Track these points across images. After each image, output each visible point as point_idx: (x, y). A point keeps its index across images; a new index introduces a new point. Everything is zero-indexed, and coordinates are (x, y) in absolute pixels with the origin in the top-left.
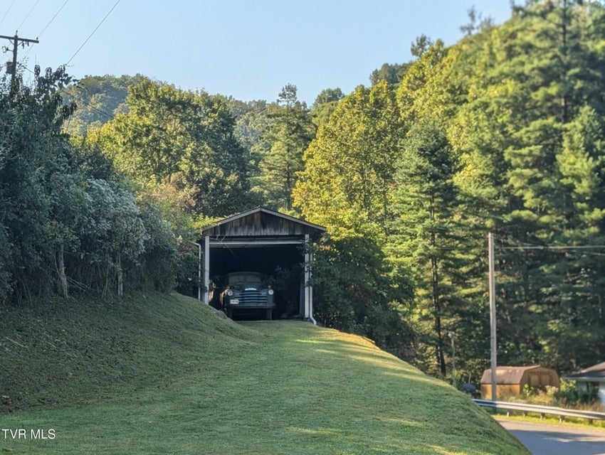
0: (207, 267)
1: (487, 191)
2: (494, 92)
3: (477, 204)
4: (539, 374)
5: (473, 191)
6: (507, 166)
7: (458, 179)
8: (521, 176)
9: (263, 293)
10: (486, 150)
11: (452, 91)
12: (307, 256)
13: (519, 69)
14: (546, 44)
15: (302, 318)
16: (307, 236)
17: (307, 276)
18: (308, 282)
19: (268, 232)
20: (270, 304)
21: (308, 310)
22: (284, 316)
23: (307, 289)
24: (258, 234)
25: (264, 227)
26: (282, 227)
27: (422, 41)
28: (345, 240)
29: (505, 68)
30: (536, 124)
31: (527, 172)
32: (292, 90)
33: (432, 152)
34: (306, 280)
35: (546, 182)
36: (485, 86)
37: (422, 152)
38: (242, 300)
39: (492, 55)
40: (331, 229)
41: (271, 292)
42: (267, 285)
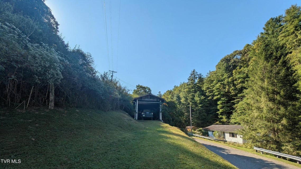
0: (137, 107)
1: (185, 102)
2: (185, 90)
3: (183, 104)
4: (195, 127)
5: (183, 102)
6: (188, 99)
7: (181, 100)
8: (189, 100)
9: (151, 114)
10: (184, 97)
11: (179, 91)
12: (160, 105)
13: (189, 87)
14: (192, 84)
15: (159, 120)
16: (160, 101)
17: (160, 110)
18: (161, 112)
19: (152, 100)
20: (152, 117)
21: (161, 118)
22: (156, 119)
23: (160, 113)
24: (149, 100)
25: (151, 99)
26: (155, 99)
27: (175, 86)
28: (169, 102)
29: (187, 87)
30: (192, 94)
31: (190, 100)
32: (160, 92)
33: (178, 97)
34: (160, 111)
35: (193, 101)
36: (184, 89)
37: (177, 97)
38: (146, 115)
39: (185, 86)
40: (166, 99)
41: (152, 114)
42: (152, 112)
